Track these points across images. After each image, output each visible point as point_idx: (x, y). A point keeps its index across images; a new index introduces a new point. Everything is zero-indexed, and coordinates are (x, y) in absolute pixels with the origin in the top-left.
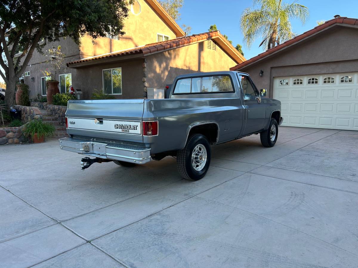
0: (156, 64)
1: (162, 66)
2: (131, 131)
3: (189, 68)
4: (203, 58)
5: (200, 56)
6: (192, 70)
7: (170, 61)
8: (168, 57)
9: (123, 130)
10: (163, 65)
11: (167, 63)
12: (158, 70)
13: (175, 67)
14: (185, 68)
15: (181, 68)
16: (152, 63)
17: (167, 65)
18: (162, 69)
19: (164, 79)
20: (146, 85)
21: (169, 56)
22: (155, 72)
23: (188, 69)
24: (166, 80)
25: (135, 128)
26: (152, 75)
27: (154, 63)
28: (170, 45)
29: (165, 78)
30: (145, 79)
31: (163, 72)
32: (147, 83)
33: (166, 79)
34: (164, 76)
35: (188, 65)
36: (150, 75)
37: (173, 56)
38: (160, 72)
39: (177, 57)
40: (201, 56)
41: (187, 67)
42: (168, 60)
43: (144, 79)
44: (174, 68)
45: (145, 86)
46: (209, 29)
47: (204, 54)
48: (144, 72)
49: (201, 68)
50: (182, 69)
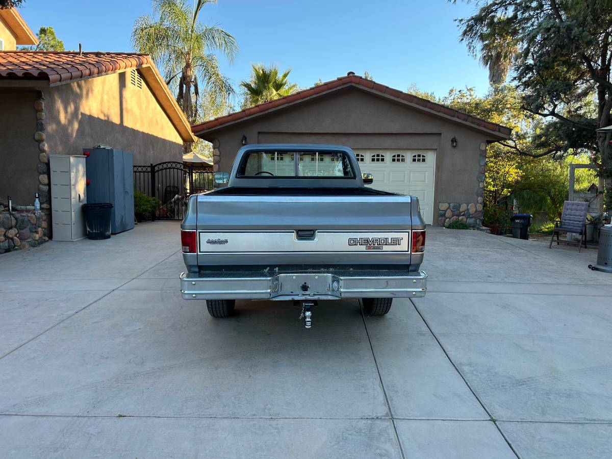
0: (59, 105)
1: (69, 110)
2: (385, 248)
3: (108, 118)
4: (126, 101)
5: (122, 97)
6: (112, 123)
7: (80, 100)
8: (77, 93)
9: (369, 248)
10: (71, 108)
11: (77, 104)
12: (63, 118)
13: (89, 114)
14: (102, 117)
15: (96, 116)
16: (53, 102)
17: (77, 109)
18: (69, 116)
19: (72, 137)
20: (45, 149)
21: (78, 90)
22: (58, 122)
23: (106, 119)
24: (75, 138)
25: (396, 242)
26: (54, 126)
27: (56, 103)
28: (89, 71)
29: (74, 135)
30: (44, 136)
31: (70, 122)
32: (47, 142)
33: (76, 136)
34: (72, 131)
35: (106, 111)
36: (51, 128)
37: (84, 92)
38: (67, 123)
39: (90, 94)
40: (124, 96)
41: (105, 115)
42: (77, 98)
43: (41, 135)
44: (88, 116)
45: (44, 151)
46: (38, 33)
47: (127, 93)
48: (41, 119)
49: (124, 119)
50: (98, 119)
